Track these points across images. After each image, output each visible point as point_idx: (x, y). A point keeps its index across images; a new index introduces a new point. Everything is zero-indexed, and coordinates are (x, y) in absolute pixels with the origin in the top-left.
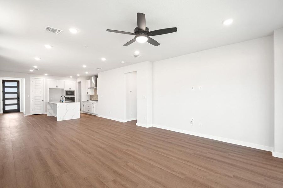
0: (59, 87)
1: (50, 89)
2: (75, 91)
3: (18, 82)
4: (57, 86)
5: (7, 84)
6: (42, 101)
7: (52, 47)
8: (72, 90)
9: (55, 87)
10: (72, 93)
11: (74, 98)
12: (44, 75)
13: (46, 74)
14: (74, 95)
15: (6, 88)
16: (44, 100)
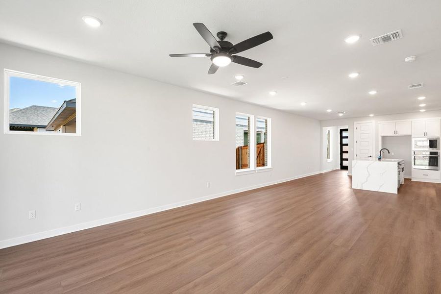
0: (400, 133)
1: (383, 138)
2: (439, 138)
4: (396, 132)
5: (344, 134)
6: (371, 156)
7: (276, 92)
9: (392, 134)
11: (436, 153)
12: (369, 116)
13: (371, 115)
14: (436, 147)
15: (343, 139)
16: (374, 155)
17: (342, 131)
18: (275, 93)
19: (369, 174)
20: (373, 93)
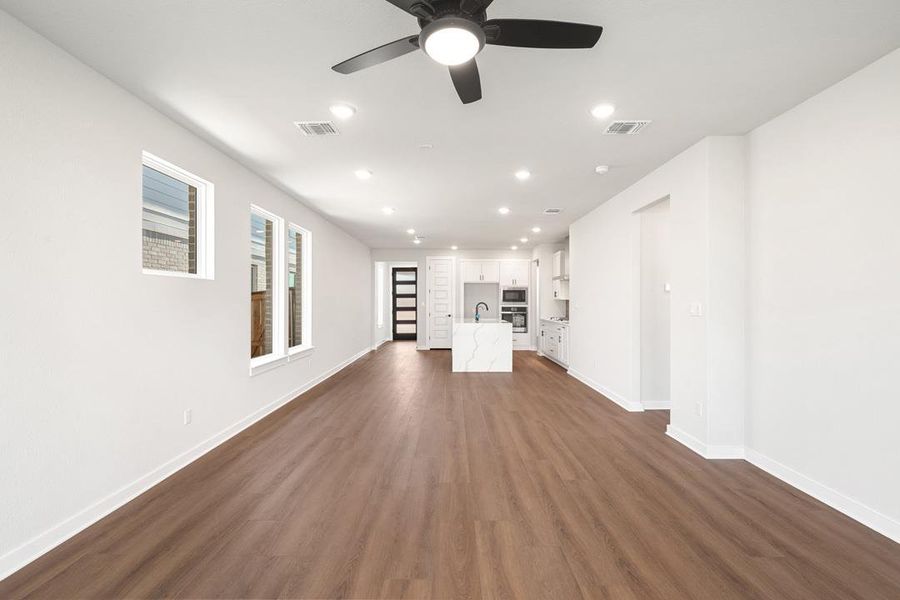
0: (487, 280)
1: (466, 285)
2: (527, 288)
3: (415, 269)
4: (482, 277)
5: (398, 277)
6: (450, 316)
7: (371, 173)
8: (520, 285)
9: (477, 280)
10: (520, 295)
11: (525, 309)
12: (451, 249)
13: (454, 248)
14: (524, 301)
15: (398, 286)
16: (454, 314)
17: (395, 270)
18: (369, 175)
19: (477, 346)
20: (504, 211)
